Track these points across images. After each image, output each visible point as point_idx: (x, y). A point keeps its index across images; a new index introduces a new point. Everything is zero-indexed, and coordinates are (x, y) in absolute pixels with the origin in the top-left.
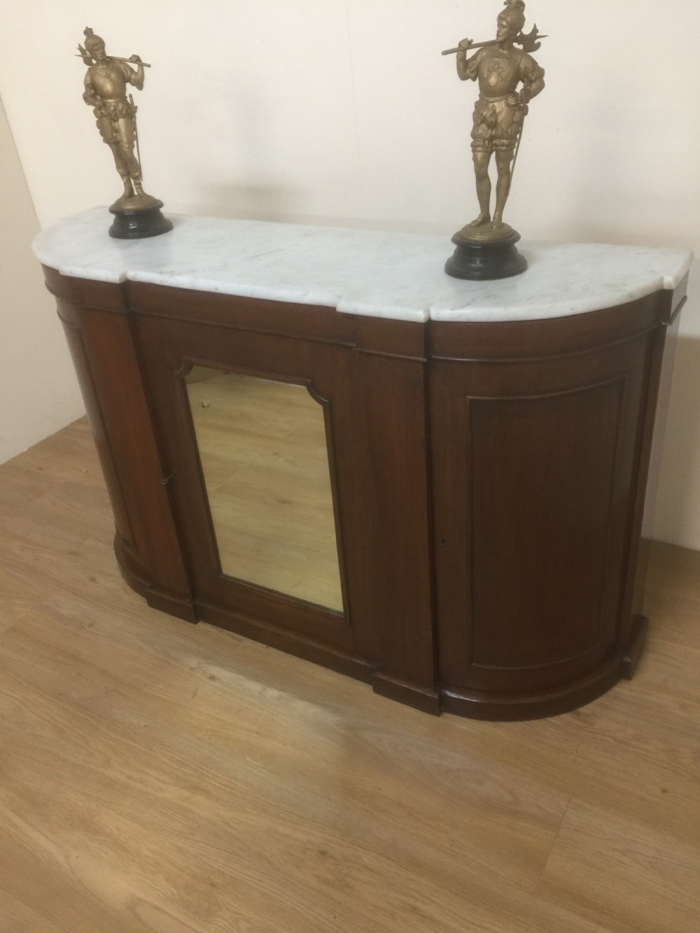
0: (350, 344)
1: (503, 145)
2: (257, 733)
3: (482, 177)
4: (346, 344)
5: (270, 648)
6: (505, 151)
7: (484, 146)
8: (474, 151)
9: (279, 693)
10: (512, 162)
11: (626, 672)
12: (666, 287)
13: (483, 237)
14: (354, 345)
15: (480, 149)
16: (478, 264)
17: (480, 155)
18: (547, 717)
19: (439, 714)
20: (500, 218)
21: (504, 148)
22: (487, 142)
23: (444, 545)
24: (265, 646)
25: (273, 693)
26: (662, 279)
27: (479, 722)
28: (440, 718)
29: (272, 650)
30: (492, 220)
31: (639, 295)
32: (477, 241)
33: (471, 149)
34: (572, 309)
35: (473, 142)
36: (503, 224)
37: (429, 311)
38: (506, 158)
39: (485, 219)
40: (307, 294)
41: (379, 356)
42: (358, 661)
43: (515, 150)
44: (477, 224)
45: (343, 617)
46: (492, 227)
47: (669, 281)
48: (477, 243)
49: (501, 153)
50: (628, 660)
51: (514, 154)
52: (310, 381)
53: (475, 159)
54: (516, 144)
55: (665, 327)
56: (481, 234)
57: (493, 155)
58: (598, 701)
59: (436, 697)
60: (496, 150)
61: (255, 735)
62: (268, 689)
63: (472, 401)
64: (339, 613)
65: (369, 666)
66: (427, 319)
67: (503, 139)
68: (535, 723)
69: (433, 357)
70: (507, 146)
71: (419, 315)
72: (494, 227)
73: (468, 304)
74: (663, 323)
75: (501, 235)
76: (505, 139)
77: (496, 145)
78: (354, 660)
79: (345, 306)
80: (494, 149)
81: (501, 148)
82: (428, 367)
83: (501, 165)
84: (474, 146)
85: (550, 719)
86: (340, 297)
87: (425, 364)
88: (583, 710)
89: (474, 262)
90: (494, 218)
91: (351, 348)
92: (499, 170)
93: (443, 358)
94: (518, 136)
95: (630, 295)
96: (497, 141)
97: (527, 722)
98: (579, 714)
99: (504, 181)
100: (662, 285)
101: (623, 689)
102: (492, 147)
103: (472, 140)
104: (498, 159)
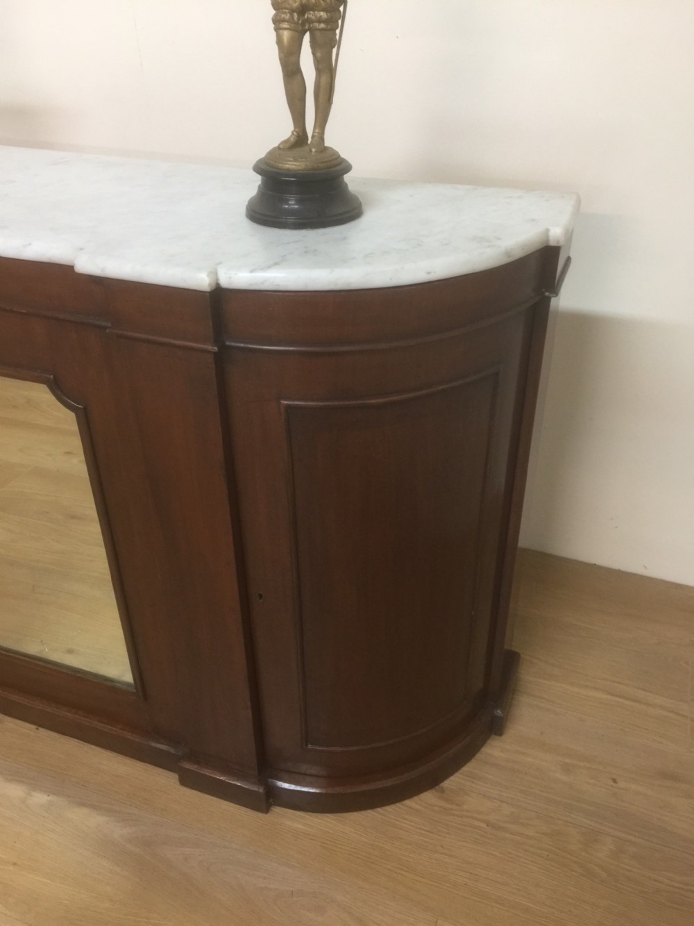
0: (104, 324)
1: (320, 21)
2: (15, 864)
3: (291, 72)
4: (97, 323)
5: (41, 729)
6: (322, 30)
7: (291, 21)
8: (277, 29)
9: (49, 798)
10: (335, 50)
11: (496, 727)
12: (552, 243)
13: (297, 164)
14: (109, 324)
15: (285, 25)
16: (292, 204)
17: (286, 35)
18: (405, 799)
19: (266, 810)
20: (322, 139)
21: (322, 26)
22: (295, 15)
23: (261, 600)
24: (34, 727)
25: (40, 798)
26: (547, 231)
27: (319, 815)
28: (269, 814)
29: (43, 732)
30: (309, 142)
31: (518, 254)
32: (288, 170)
33: (273, 26)
34: (429, 273)
35: (275, 16)
36: (326, 148)
37: (216, 274)
38: (326, 45)
39: (300, 139)
40: (30, 244)
41: (148, 341)
42: (159, 746)
43: (338, 32)
44: (287, 145)
45: (135, 691)
46: (311, 151)
47: (556, 233)
48: (289, 173)
49: (318, 34)
50: (499, 712)
51: (337, 37)
52: (52, 376)
53: (279, 41)
54: (340, 22)
55: (549, 299)
56: (295, 160)
57: (307, 37)
58: (465, 769)
59: (261, 790)
60: (309, 29)
61: (11, 868)
62: (34, 794)
63: (288, 407)
64: (128, 684)
65: (172, 751)
66: (214, 286)
67: (319, 11)
68: (389, 809)
69: (227, 343)
70: (326, 21)
71: (200, 280)
72: (313, 150)
73: (276, 264)
74: (547, 294)
75: (322, 163)
76: (323, 10)
77: (309, 21)
78: (153, 744)
79: (87, 264)
80: (307, 27)
81: (316, 25)
82: (222, 358)
83: (318, 54)
84: (277, 21)
85: (407, 802)
86: (82, 249)
87: (215, 353)
88: (447, 784)
89: (286, 202)
90: (313, 137)
91: (105, 328)
92: (317, 62)
93: (242, 345)
94: (341, 9)
95: (508, 254)
96: (310, 15)
97: (379, 809)
98: (443, 791)
99: (324, 79)
100: (548, 240)
101: (495, 750)
102: (303, 24)
103: (274, 12)
104: (314, 44)
